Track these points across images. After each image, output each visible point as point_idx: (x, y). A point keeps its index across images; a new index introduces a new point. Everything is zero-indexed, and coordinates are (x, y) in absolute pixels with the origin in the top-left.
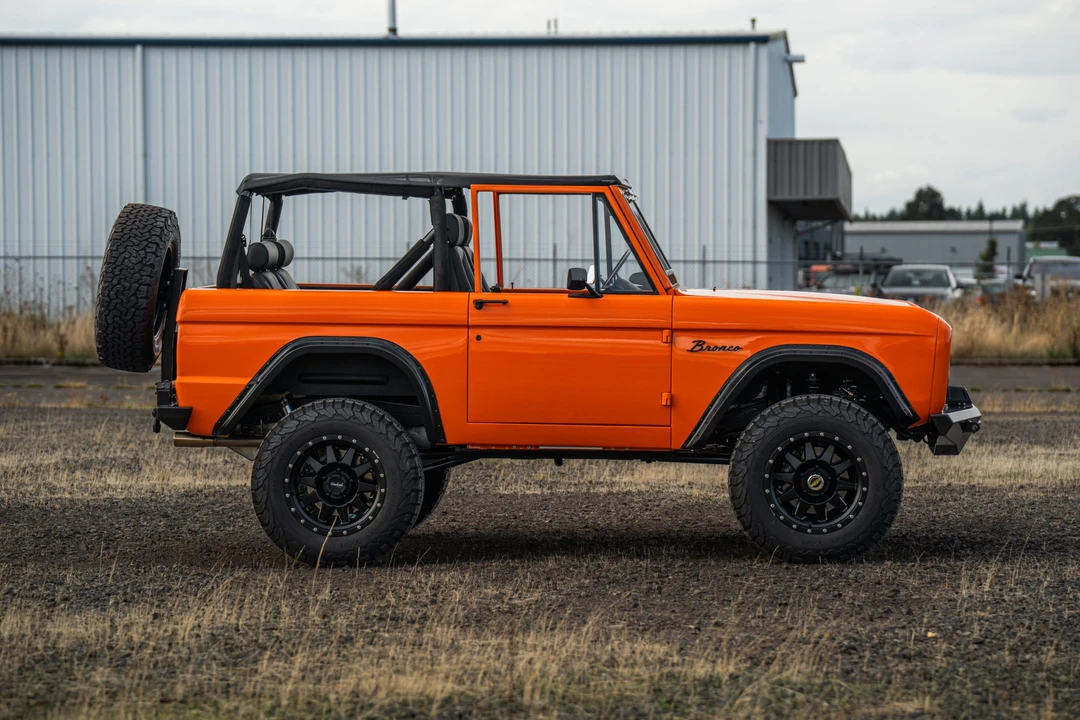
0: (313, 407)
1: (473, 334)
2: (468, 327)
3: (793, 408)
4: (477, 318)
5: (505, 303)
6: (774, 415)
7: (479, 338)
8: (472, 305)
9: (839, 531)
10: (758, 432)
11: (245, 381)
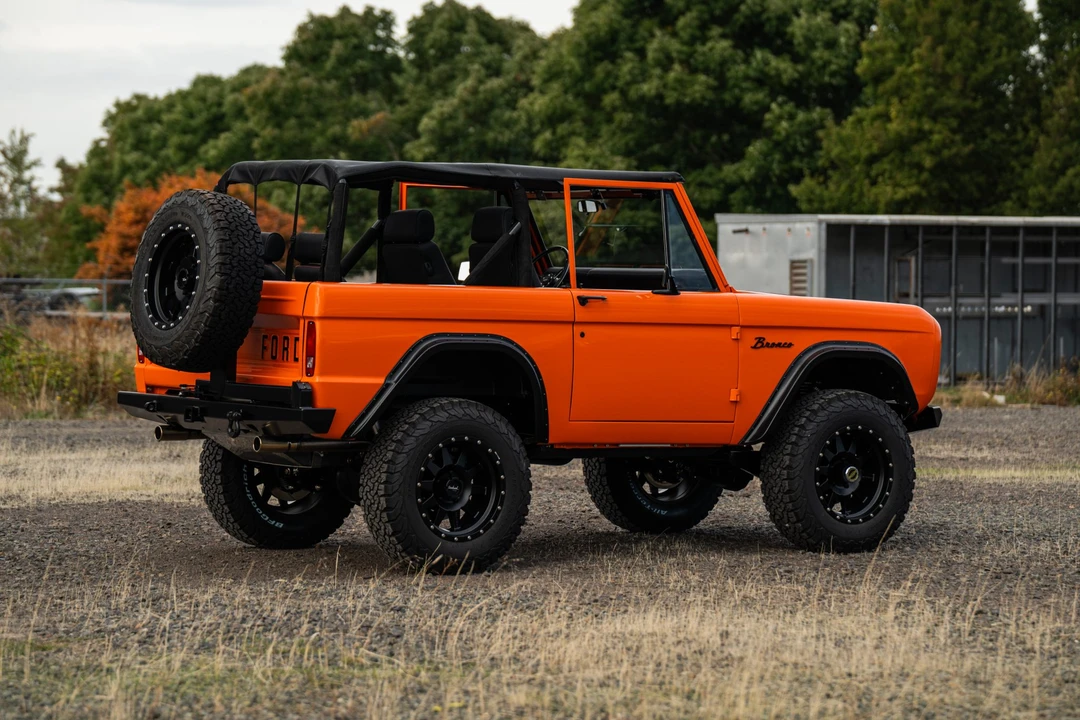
0: (442, 407)
1: (578, 329)
2: (573, 323)
3: (837, 402)
4: (582, 314)
5: (603, 299)
6: (824, 409)
7: (582, 335)
8: (577, 302)
9: (872, 520)
10: (811, 426)
11: (381, 381)
